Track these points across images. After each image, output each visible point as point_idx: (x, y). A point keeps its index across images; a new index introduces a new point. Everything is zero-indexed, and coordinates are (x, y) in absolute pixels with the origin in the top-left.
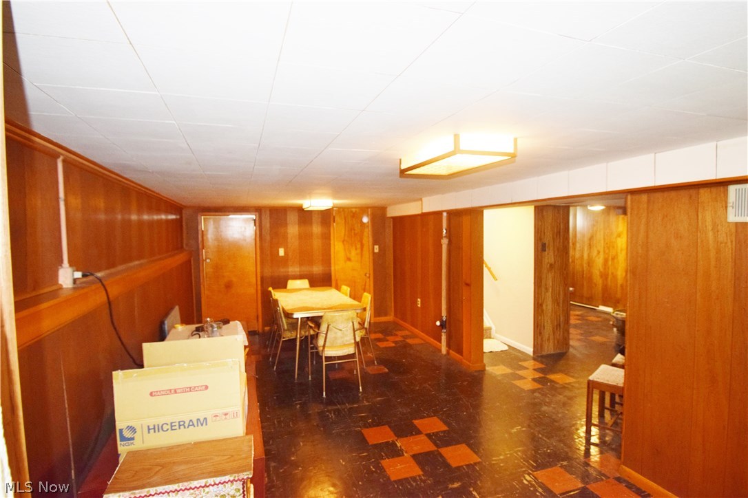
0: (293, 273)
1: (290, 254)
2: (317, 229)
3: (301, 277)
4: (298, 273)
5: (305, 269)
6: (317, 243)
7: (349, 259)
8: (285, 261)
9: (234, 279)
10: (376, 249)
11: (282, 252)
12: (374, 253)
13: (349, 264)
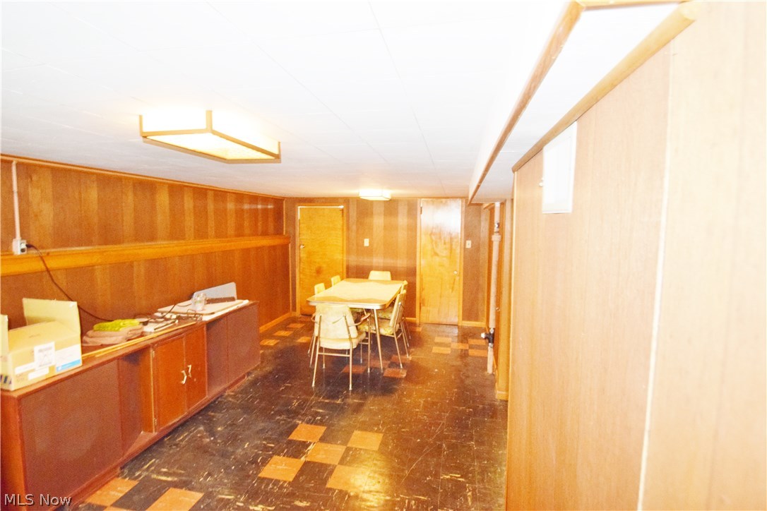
0: (377, 265)
1: (375, 246)
2: (402, 220)
3: (384, 269)
4: (382, 265)
5: (390, 262)
6: (402, 236)
7: (436, 254)
8: (369, 252)
9: (324, 266)
10: (469, 244)
11: (367, 242)
12: (465, 249)
13: (437, 259)
